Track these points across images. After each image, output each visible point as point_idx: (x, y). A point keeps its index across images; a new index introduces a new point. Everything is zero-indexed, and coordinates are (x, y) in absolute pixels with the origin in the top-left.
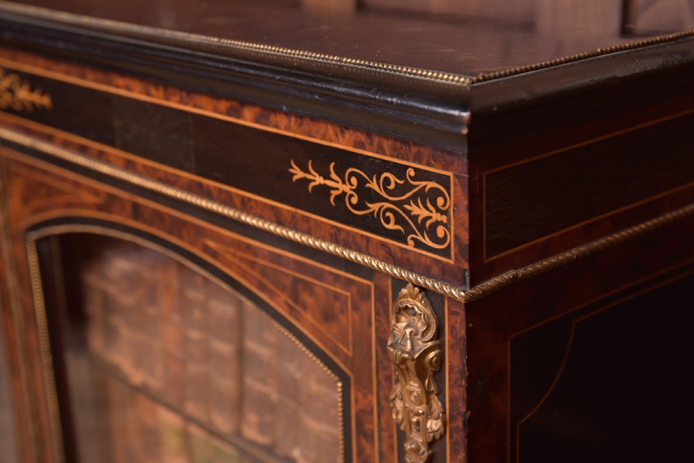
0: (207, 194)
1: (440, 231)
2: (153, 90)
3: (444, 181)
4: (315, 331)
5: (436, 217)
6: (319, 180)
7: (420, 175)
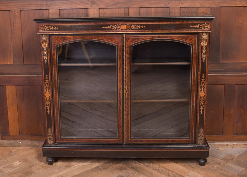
0: (177, 31)
1: (208, 28)
2: (168, 22)
3: (209, 24)
4: (189, 42)
5: (208, 26)
6: (194, 26)
7: (206, 24)
